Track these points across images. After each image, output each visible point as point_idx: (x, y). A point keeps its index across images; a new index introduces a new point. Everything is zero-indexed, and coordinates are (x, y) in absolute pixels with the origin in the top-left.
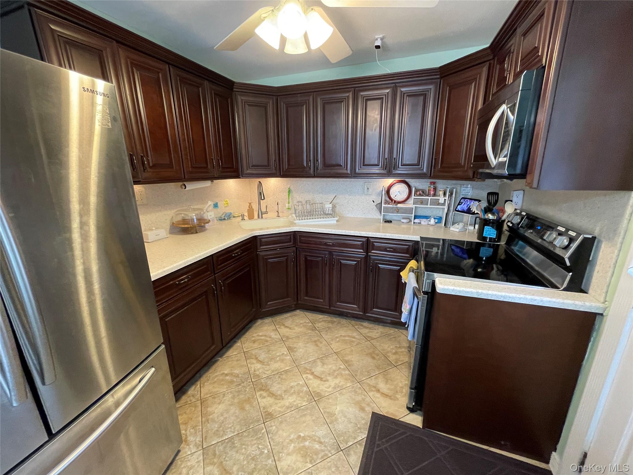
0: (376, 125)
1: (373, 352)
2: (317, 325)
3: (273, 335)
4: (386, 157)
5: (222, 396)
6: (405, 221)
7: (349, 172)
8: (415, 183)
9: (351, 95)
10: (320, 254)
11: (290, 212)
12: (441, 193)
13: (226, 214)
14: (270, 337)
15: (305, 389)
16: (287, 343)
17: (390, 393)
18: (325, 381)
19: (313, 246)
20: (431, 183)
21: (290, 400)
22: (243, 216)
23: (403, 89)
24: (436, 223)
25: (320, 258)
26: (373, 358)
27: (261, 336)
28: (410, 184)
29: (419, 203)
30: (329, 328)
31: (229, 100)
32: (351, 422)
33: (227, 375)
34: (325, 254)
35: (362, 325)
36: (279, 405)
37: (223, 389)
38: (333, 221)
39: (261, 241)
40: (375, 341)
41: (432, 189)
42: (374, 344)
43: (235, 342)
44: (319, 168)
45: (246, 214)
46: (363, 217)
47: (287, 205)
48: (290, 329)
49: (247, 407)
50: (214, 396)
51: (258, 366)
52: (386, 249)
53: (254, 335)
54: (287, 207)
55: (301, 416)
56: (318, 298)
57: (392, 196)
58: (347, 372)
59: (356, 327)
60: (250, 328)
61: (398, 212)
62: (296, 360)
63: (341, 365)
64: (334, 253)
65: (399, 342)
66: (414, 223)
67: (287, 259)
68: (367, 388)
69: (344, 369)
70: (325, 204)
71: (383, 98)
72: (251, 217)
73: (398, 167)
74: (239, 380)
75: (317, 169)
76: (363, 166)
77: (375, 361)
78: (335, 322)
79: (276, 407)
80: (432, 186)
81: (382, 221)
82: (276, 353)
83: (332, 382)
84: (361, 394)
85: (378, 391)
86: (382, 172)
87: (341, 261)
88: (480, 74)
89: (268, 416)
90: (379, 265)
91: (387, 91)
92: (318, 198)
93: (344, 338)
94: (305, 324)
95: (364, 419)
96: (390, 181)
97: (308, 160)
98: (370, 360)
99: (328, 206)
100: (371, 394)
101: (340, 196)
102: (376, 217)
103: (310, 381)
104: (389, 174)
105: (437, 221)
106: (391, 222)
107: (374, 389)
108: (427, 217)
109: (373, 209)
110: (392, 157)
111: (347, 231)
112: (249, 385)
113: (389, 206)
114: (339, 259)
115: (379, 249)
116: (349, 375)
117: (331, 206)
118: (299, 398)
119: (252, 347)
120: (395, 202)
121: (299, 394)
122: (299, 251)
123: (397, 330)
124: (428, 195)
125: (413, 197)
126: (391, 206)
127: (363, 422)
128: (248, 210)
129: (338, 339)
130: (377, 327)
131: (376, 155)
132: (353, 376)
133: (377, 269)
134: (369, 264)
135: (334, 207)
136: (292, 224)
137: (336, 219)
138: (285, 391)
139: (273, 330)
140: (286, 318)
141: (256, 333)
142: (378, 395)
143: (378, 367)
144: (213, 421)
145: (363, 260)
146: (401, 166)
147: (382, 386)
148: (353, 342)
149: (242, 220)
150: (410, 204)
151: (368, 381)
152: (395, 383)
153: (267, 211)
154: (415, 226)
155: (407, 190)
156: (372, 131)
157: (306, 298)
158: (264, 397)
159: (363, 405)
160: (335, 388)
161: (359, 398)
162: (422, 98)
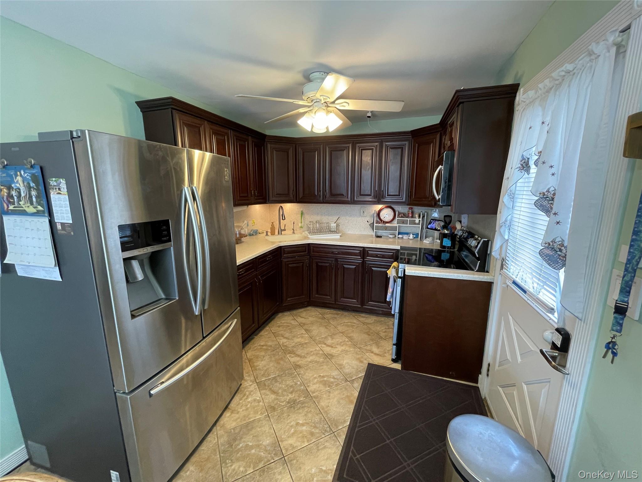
0: (368, 167)
1: (369, 332)
2: (326, 316)
3: (293, 322)
4: (376, 189)
5: (262, 357)
6: (391, 236)
7: (349, 200)
8: (398, 208)
9: (350, 146)
10: (328, 260)
11: (302, 230)
12: (417, 216)
13: (254, 231)
14: (291, 324)
15: (321, 352)
16: (304, 327)
17: (381, 353)
18: (334, 348)
19: (324, 254)
20: (409, 208)
21: (310, 358)
22: (267, 232)
23: (387, 144)
24: (414, 238)
25: (328, 264)
26: (369, 335)
27: (284, 323)
28: (395, 208)
29: (401, 223)
30: (335, 318)
31: (262, 147)
32: (354, 368)
33: (263, 346)
34: (332, 261)
35: (360, 316)
36: (304, 361)
37: (263, 353)
38: (337, 236)
39: (284, 250)
40: (370, 325)
41: (410, 213)
42: (370, 327)
43: (264, 327)
44: (327, 196)
45: (269, 231)
46: (360, 233)
47: (300, 224)
48: (305, 318)
49: (282, 362)
50: (257, 357)
51: (285, 340)
52: (377, 255)
53: (278, 323)
54: (300, 226)
55: (320, 366)
56: (327, 295)
57: (382, 218)
58: (350, 343)
59: (356, 317)
60: (274, 318)
61: (386, 230)
62: (312, 337)
63: (345, 339)
64: (339, 260)
65: (388, 326)
66: (398, 238)
67: (303, 265)
68: (365, 352)
69: (347, 341)
70: (330, 224)
71: (373, 149)
72: (273, 233)
73: (385, 197)
74: (272, 348)
75: (326, 197)
76: (360, 195)
77: (370, 337)
78: (339, 314)
79: (302, 362)
80: (410, 211)
81: (374, 237)
82: (297, 333)
83: (340, 348)
84: (361, 354)
85: (372, 352)
86: (374, 200)
87: (344, 266)
88: (435, 138)
89: (297, 366)
90: (373, 268)
91: (377, 144)
92: (325, 219)
93: (346, 324)
94: (316, 316)
95: (362, 366)
96: (380, 207)
97: (319, 191)
98: (366, 336)
99: (333, 225)
100: (367, 354)
101: (342, 218)
102: (370, 234)
103: (323, 348)
104: (379, 202)
105: (415, 236)
106: (381, 237)
107: (369, 352)
108: (407, 234)
109: (367, 227)
110: (381, 190)
111: (348, 243)
112: (280, 351)
113: (379, 225)
114: (342, 264)
115: (372, 256)
116: (352, 344)
117: (335, 225)
118: (317, 357)
119: (277, 330)
120: (384, 222)
121: (317, 355)
122: (312, 259)
123: (386, 318)
124: (408, 217)
125: (397, 218)
126: (381, 225)
127: (362, 368)
128: (271, 228)
129: (342, 324)
130: (372, 317)
131: (369, 188)
132: (355, 345)
133: (371, 271)
134: (365, 267)
135: (338, 226)
136: (306, 238)
137: (340, 234)
138: (307, 354)
139: (292, 319)
140: (302, 312)
141: (279, 321)
142: (373, 355)
143: (372, 340)
144: (259, 369)
145: (360, 265)
146: (387, 196)
147: (375, 349)
148: (354, 326)
149: (266, 235)
150: (395, 224)
151: (365, 347)
152: (385, 348)
153: (285, 229)
154: (399, 240)
155: (393, 214)
156: (366, 171)
157: (316, 296)
158: (293, 357)
159: (362, 360)
160: (342, 351)
161: (360, 356)
162: (400, 150)
